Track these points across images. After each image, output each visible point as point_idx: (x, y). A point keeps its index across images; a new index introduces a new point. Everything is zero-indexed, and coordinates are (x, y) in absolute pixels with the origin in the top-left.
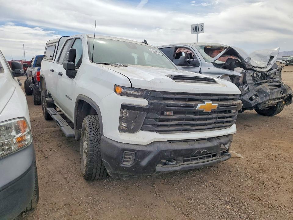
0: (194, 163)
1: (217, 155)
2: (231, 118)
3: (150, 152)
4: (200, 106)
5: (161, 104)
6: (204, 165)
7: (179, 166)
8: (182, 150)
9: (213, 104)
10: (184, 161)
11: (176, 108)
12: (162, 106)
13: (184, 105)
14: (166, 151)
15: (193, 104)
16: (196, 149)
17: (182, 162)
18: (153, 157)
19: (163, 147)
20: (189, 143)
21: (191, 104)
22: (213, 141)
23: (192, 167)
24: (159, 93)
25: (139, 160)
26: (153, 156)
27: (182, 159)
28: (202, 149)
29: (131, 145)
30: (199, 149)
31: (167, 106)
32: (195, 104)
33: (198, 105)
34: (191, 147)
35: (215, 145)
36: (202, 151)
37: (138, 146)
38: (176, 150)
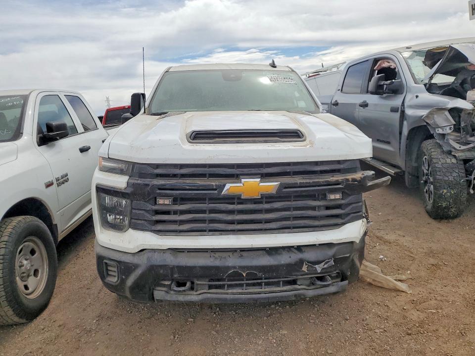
0: (233, 294)
1: (298, 283)
2: (342, 209)
3: (136, 266)
4: (230, 187)
5: (147, 185)
6: (256, 300)
7: (200, 294)
8: (194, 267)
9: (262, 184)
10: (210, 287)
11: (178, 192)
12: (148, 188)
13: (194, 186)
14: (161, 266)
15: (214, 184)
16: (228, 268)
17: (207, 287)
18: (140, 274)
19: (157, 260)
20: (217, 255)
21: (209, 185)
22: (282, 254)
23: (226, 299)
24: (143, 166)
25: (123, 277)
26: (140, 272)
27: (205, 283)
28: (243, 268)
29: (112, 252)
30: (234, 267)
31: (160, 189)
32: (217, 184)
33: (224, 186)
34: (217, 263)
35: (283, 262)
36: (244, 272)
37: (121, 254)
38: (183, 267)
